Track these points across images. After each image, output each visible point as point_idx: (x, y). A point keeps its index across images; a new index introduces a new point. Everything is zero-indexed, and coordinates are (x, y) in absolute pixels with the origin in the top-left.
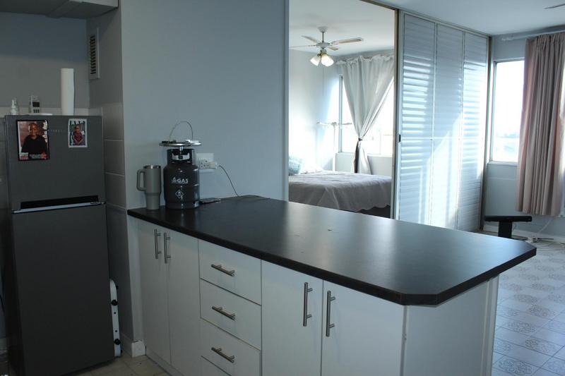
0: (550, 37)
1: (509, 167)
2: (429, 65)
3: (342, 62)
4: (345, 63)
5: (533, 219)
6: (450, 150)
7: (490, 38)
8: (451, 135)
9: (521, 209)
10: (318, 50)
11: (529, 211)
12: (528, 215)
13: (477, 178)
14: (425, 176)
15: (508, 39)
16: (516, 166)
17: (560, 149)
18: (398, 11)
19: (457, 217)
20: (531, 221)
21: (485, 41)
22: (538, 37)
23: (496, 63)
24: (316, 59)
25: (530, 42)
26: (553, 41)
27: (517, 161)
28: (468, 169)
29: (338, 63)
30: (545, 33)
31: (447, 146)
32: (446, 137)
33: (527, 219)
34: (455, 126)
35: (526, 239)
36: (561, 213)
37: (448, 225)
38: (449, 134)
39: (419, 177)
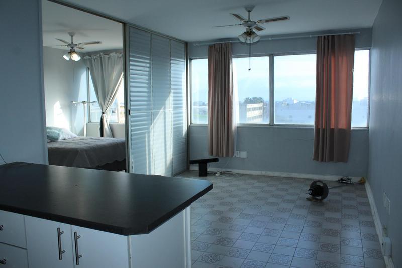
1: (202, 127)
2: (148, 61)
3: (88, 57)
4: (90, 58)
5: (219, 159)
7: (187, 44)
8: (165, 108)
9: (212, 154)
10: (69, 49)
11: (217, 155)
12: (216, 158)
13: (184, 136)
14: (149, 137)
15: (197, 45)
16: (207, 127)
17: (231, 115)
18: (124, 24)
19: (172, 163)
20: (218, 161)
21: (183, 45)
22: (214, 45)
23: (191, 60)
24: (67, 56)
25: (210, 47)
26: (223, 48)
27: (207, 123)
28: (177, 130)
29: (85, 58)
30: (218, 42)
31: (162, 116)
32: (162, 110)
33: (216, 160)
34: (167, 102)
35: (216, 173)
36: (235, 155)
37: (166, 169)
38: (163, 107)
39: (145, 138)
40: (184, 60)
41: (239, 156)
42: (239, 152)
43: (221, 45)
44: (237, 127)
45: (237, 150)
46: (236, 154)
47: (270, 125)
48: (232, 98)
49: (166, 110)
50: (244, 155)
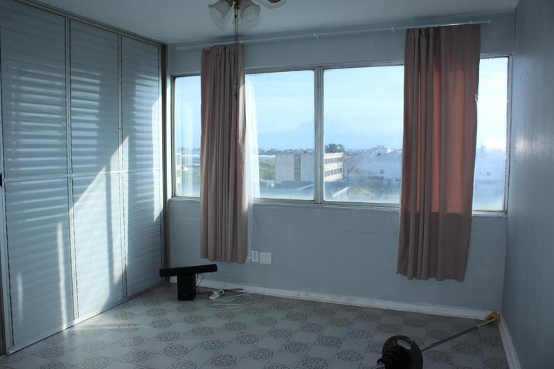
0: (225, 48)
1: (191, 202)
5: (218, 266)
6: (108, 188)
8: (108, 169)
9: (206, 255)
11: (215, 257)
12: (214, 263)
13: (155, 220)
15: (183, 48)
16: (198, 203)
20: (216, 270)
22: (213, 48)
23: (173, 78)
25: (206, 53)
26: (227, 54)
27: (199, 195)
28: (138, 207)
30: (220, 44)
31: (103, 184)
32: (103, 172)
33: (212, 268)
34: (114, 158)
35: (211, 293)
36: (249, 258)
37: (113, 286)
38: (104, 168)
39: (55, 229)
40: (157, 79)
41: (257, 261)
42: (257, 252)
43: (225, 47)
44: (255, 205)
45: (253, 249)
46: (253, 256)
47: (314, 202)
48: (244, 150)
49: (111, 172)
50: (266, 258)
